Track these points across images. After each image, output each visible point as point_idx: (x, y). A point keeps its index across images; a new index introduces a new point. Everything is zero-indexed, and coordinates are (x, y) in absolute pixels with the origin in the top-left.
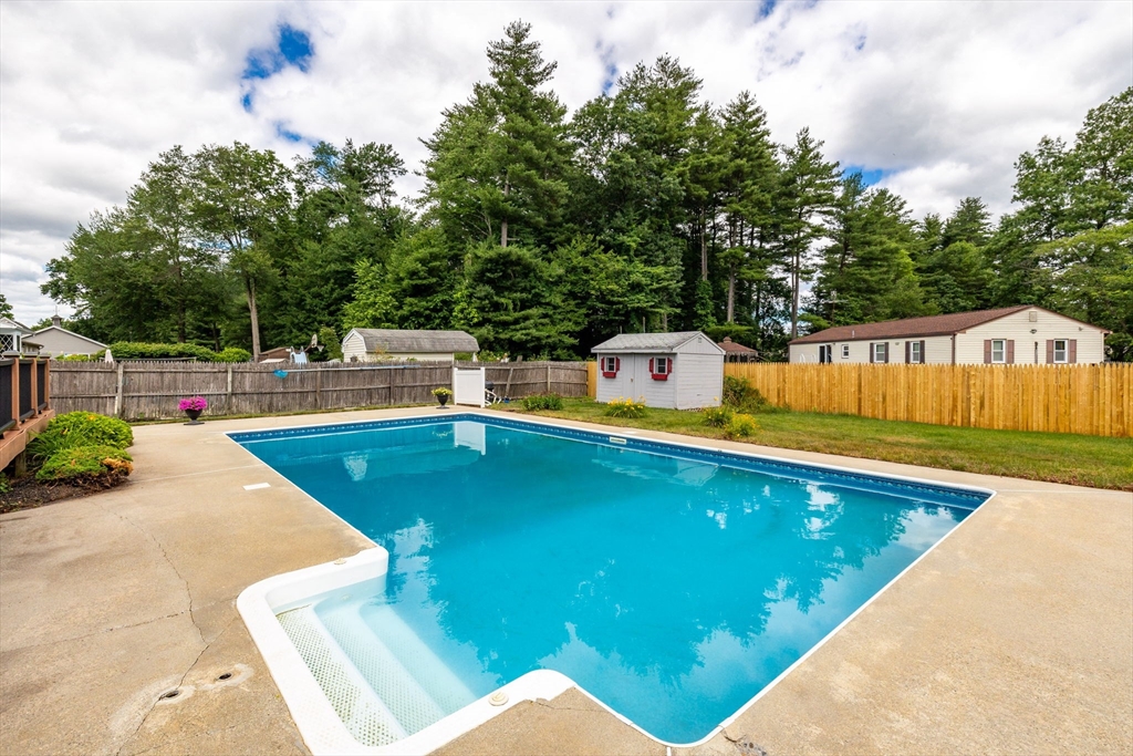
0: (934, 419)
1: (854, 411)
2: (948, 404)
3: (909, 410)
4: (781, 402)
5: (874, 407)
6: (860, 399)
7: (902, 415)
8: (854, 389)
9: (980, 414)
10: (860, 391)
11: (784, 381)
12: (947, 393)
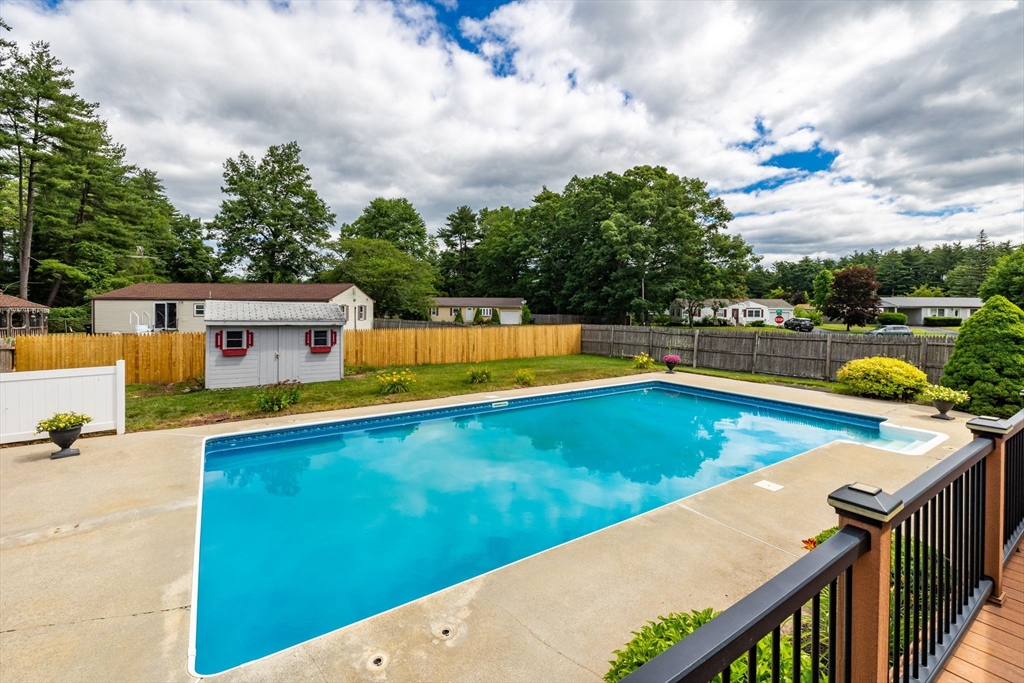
0: (454, 360)
1: (412, 362)
2: (460, 351)
3: (443, 357)
4: (359, 361)
5: (424, 356)
6: (416, 353)
7: (439, 360)
8: (413, 346)
9: (473, 354)
10: (416, 347)
11: (362, 344)
12: (460, 345)
